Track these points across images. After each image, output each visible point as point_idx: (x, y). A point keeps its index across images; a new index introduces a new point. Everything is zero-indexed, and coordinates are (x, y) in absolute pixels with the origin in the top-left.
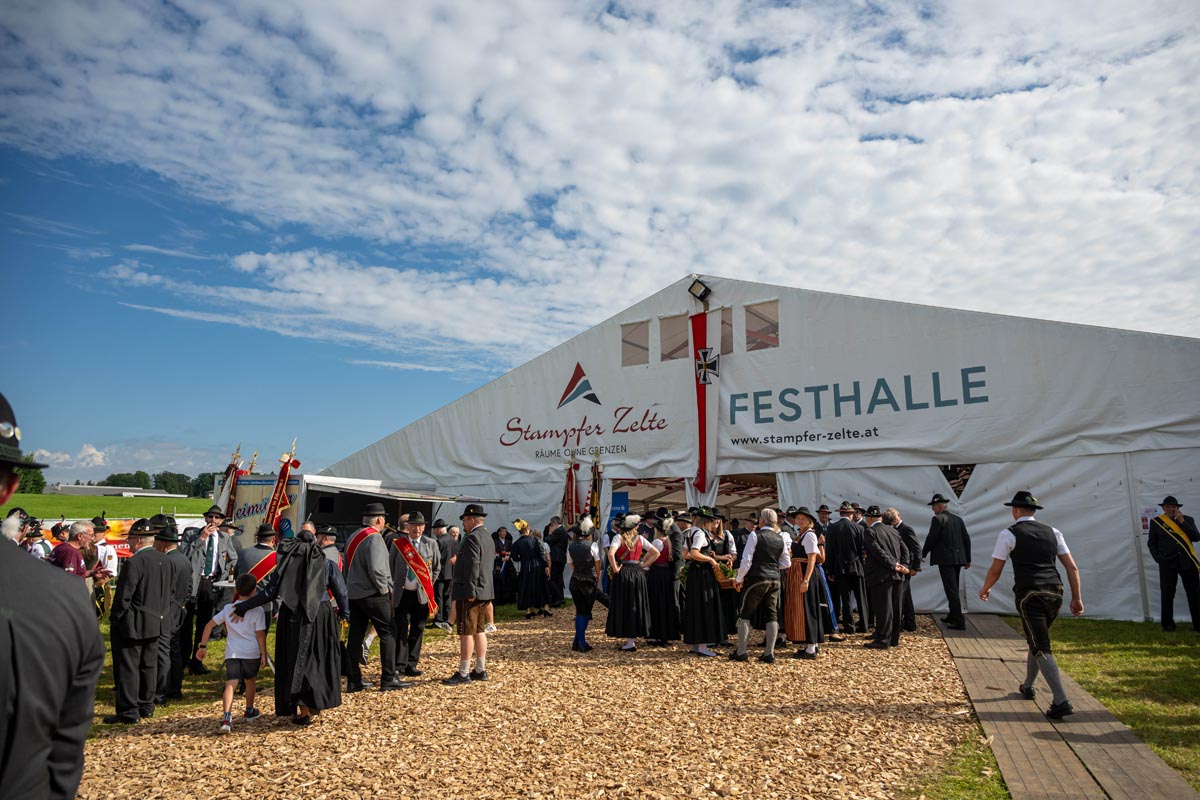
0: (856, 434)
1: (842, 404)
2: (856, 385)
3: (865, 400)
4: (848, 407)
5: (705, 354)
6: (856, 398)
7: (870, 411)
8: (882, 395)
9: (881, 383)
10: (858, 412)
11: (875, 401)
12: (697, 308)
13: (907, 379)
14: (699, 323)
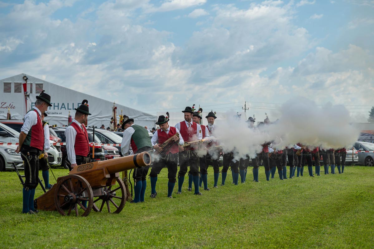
0: (57, 113)
1: (55, 107)
2: (58, 104)
3: (60, 107)
4: (56, 108)
5: (26, 93)
6: (58, 106)
7: (61, 109)
8: (63, 106)
9: (63, 104)
10: (58, 109)
11: (62, 107)
12: (24, 82)
13: (68, 104)
14: (25, 85)
